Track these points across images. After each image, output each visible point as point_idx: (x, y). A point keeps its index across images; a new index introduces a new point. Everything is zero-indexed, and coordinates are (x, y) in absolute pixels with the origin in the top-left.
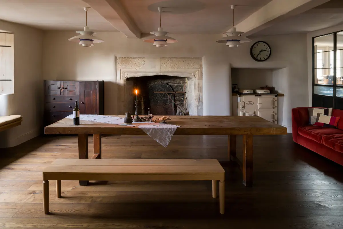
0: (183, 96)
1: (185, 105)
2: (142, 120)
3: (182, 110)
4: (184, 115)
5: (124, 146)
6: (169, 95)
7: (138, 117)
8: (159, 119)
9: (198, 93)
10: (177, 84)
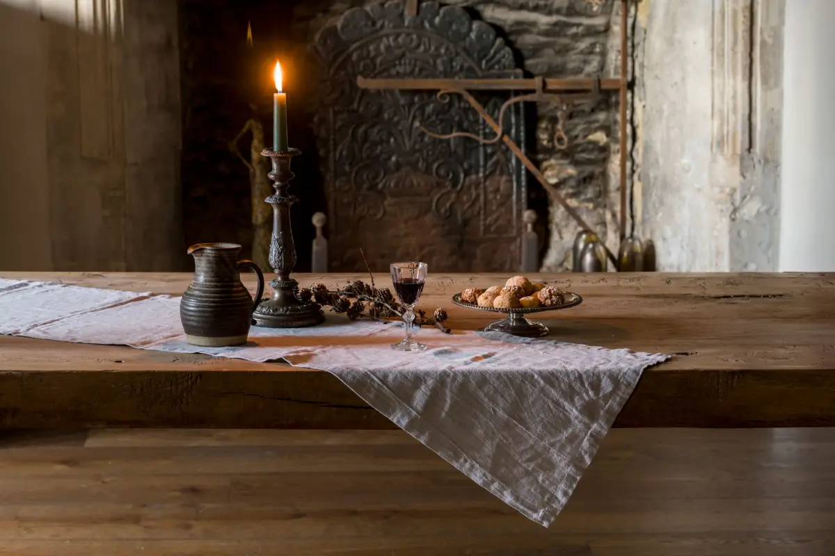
0: (602, 116)
1: (622, 189)
2: (327, 309)
3: (598, 229)
4: (611, 267)
5: (136, 520)
6: (485, 105)
7: (288, 288)
8: (475, 303)
9: (741, 86)
10: (558, 12)
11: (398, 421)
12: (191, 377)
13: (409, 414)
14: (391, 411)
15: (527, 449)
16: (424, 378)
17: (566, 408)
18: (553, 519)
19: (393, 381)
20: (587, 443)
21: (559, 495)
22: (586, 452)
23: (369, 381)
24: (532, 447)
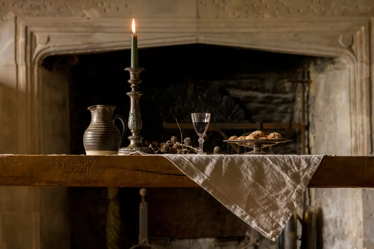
11: (198, 181)
12: (91, 159)
13: (203, 177)
14: (194, 176)
15: (264, 199)
16: (211, 159)
17: (284, 176)
18: (277, 237)
19: (196, 160)
20: (295, 195)
21: (281, 223)
22: (294, 201)
23: (183, 160)
24: (266, 197)
